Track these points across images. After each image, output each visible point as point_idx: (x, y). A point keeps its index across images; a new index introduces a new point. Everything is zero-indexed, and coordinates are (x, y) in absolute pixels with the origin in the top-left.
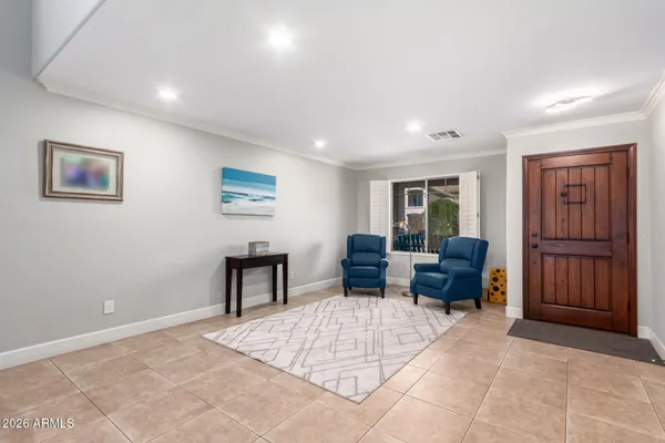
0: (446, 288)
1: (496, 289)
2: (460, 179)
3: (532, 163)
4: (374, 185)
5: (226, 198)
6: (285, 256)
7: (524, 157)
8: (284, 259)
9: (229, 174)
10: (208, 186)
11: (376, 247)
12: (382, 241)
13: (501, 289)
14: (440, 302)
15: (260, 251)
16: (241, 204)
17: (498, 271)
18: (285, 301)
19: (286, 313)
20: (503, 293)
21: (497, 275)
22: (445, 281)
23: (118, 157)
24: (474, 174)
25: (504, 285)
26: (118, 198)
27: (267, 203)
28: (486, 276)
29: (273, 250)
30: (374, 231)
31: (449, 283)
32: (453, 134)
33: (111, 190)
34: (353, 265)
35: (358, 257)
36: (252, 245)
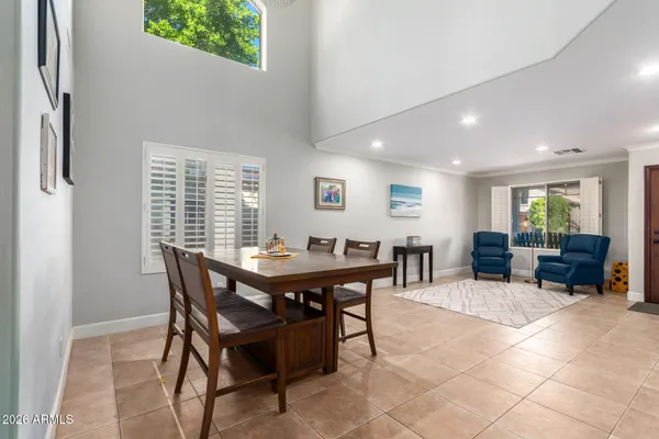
0: (569, 275)
1: (618, 279)
2: (581, 184)
3: (654, 172)
4: (495, 190)
5: (393, 205)
6: (431, 247)
7: (646, 167)
8: (430, 250)
9: (394, 189)
10: (382, 198)
11: (500, 242)
12: (505, 237)
13: (623, 280)
14: (564, 286)
15: (415, 243)
16: (402, 209)
17: (621, 264)
18: (431, 281)
19: (431, 288)
20: (626, 283)
21: (620, 268)
22: (568, 269)
23: (343, 183)
24: (596, 179)
25: (626, 276)
26: (342, 208)
27: (417, 208)
28: (608, 268)
29: (424, 243)
30: (495, 228)
31: (573, 271)
32: (577, 151)
33: (340, 204)
34: (480, 256)
35: (483, 250)
36: (410, 238)
